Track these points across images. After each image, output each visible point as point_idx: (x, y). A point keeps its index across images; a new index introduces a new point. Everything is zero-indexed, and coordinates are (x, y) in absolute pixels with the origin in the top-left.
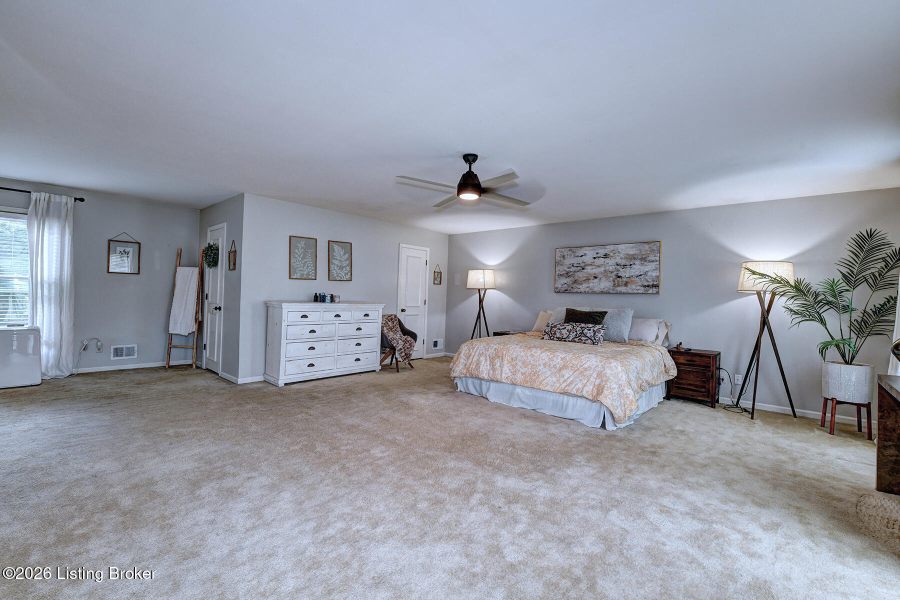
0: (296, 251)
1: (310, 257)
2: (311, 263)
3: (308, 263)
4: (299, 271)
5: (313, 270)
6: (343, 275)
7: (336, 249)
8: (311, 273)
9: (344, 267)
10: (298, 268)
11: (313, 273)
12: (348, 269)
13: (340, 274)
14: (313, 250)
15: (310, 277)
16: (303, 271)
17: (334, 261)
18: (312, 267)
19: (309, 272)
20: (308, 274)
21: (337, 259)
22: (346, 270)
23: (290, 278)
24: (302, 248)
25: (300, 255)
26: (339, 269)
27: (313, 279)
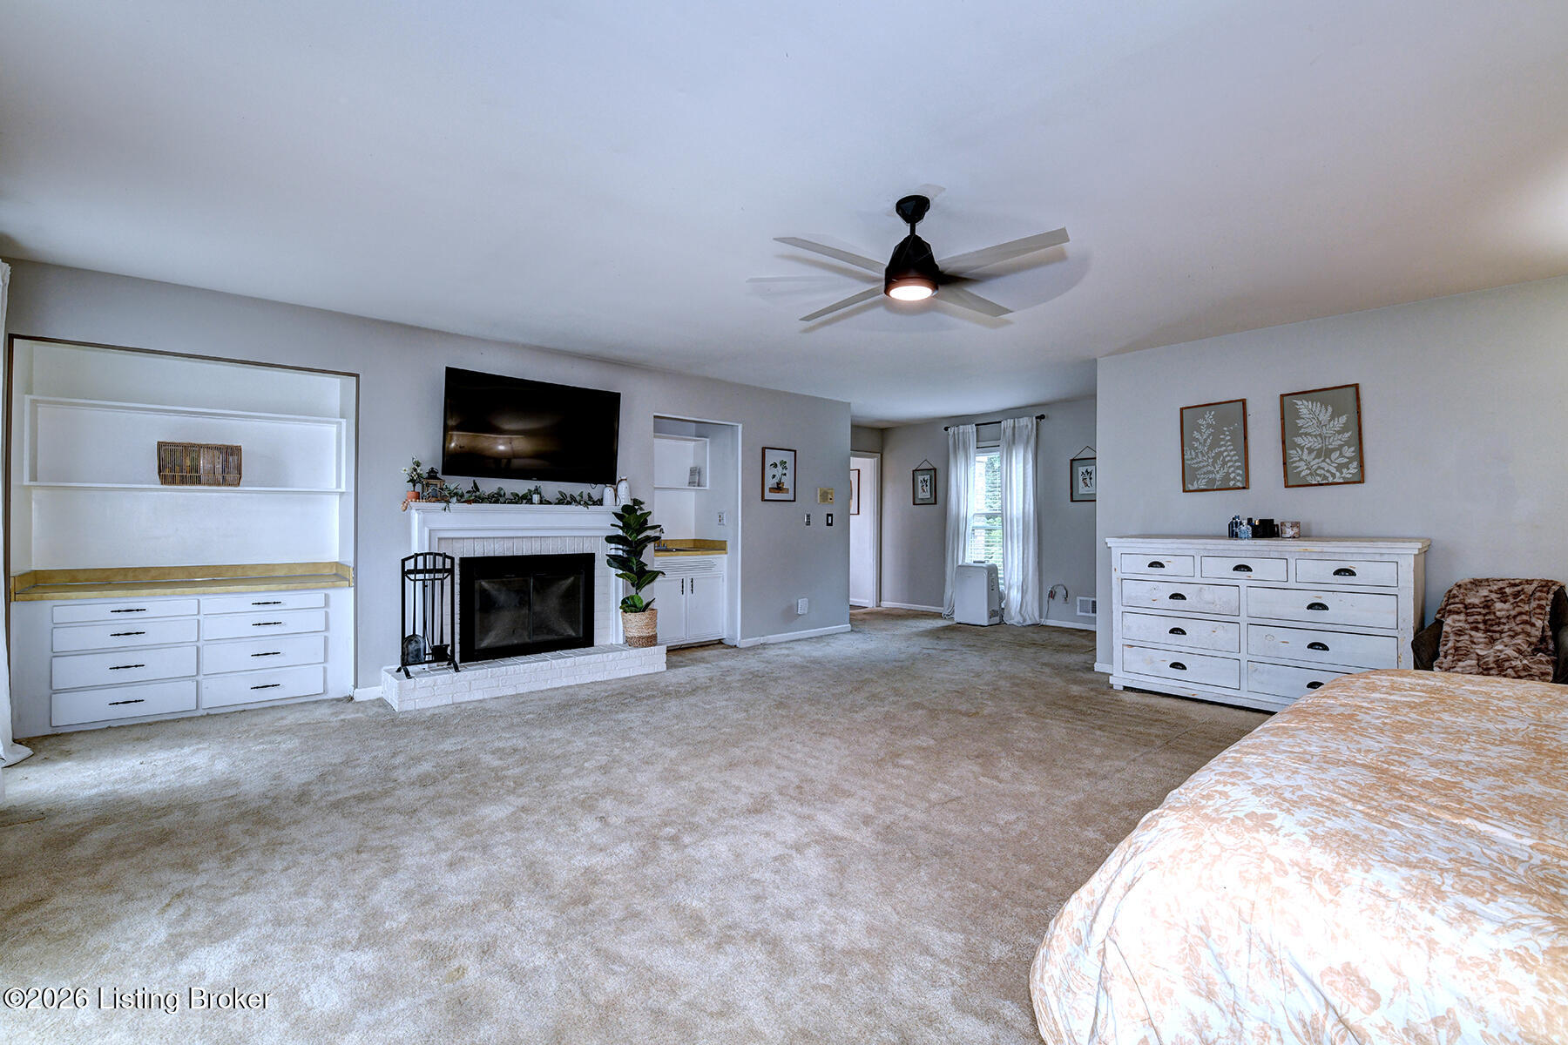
0: (1196, 434)
1: (1229, 440)
2: (1232, 453)
3: (1225, 454)
4: (1205, 473)
5: (1238, 468)
6: (1334, 471)
7: (1304, 411)
8: (1232, 476)
9: (1334, 450)
10: (1201, 468)
11: (1238, 475)
12: (1349, 452)
13: (1319, 468)
14: (1239, 425)
15: (1232, 483)
16: (1212, 472)
17: (1299, 440)
18: (1236, 461)
19: (1228, 474)
20: (1227, 477)
21: (1306, 434)
22: (1341, 455)
23: (1184, 491)
24: (1209, 426)
25: (1205, 440)
26: (1318, 456)
27: (1239, 488)
